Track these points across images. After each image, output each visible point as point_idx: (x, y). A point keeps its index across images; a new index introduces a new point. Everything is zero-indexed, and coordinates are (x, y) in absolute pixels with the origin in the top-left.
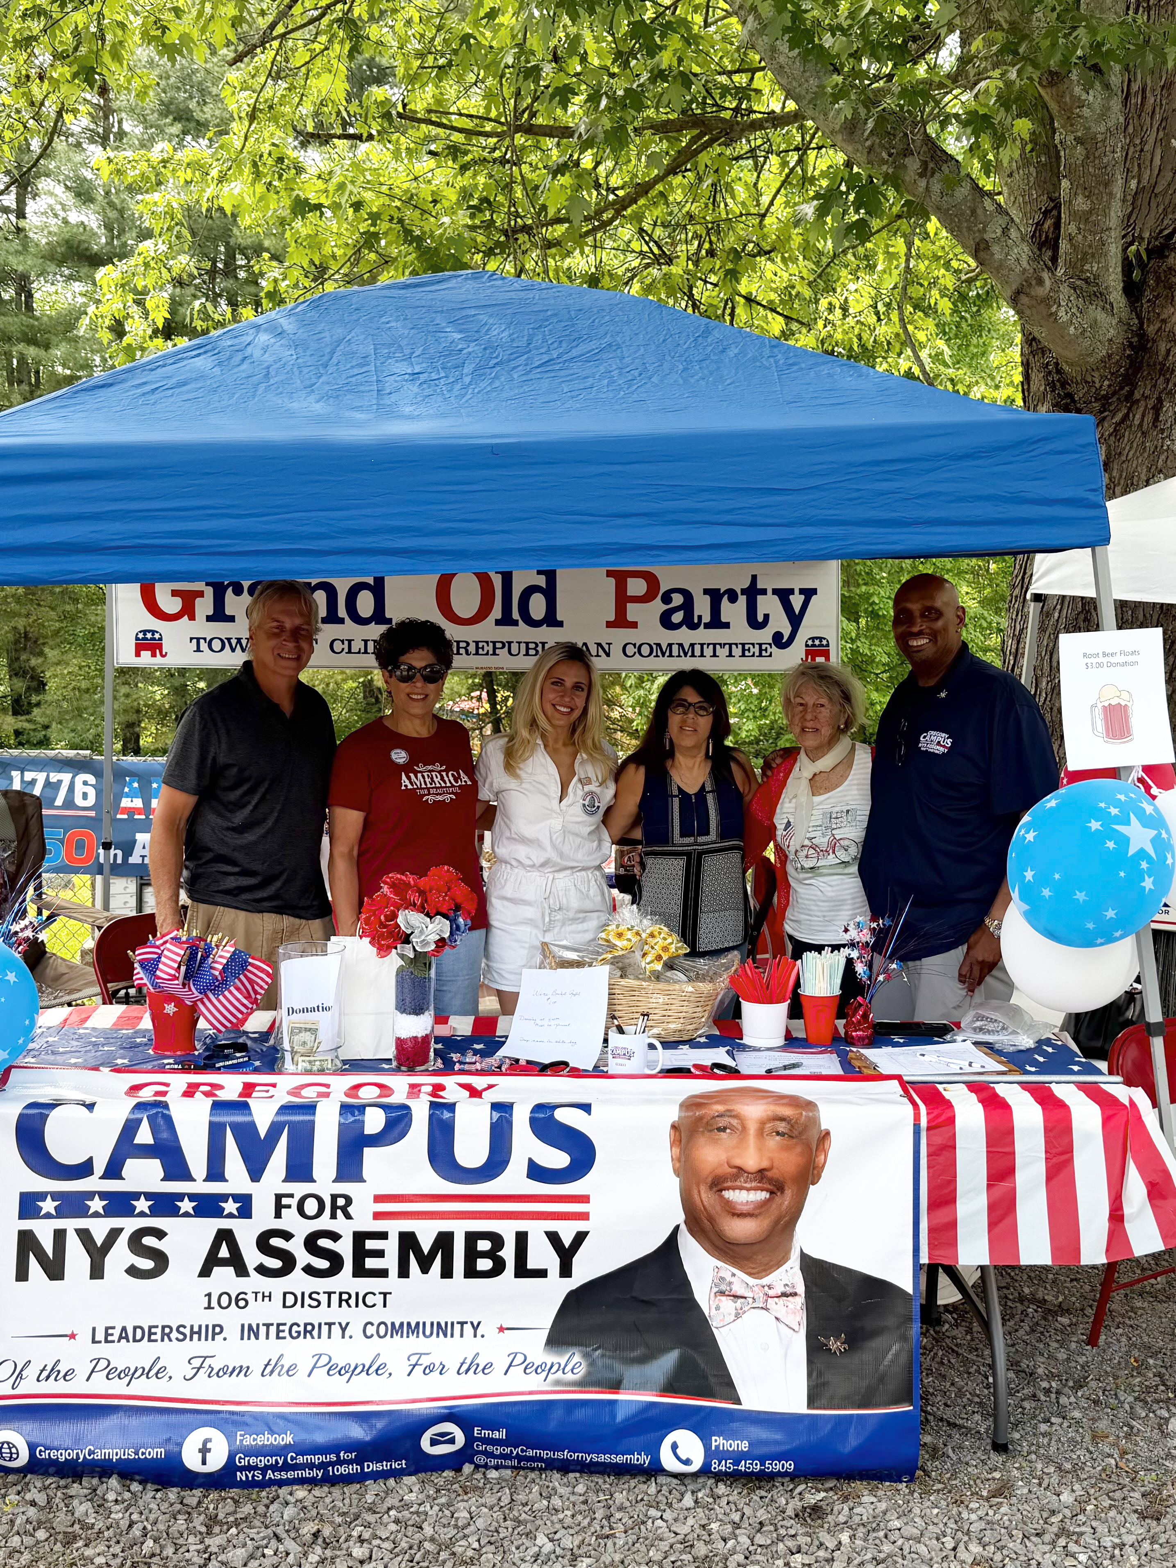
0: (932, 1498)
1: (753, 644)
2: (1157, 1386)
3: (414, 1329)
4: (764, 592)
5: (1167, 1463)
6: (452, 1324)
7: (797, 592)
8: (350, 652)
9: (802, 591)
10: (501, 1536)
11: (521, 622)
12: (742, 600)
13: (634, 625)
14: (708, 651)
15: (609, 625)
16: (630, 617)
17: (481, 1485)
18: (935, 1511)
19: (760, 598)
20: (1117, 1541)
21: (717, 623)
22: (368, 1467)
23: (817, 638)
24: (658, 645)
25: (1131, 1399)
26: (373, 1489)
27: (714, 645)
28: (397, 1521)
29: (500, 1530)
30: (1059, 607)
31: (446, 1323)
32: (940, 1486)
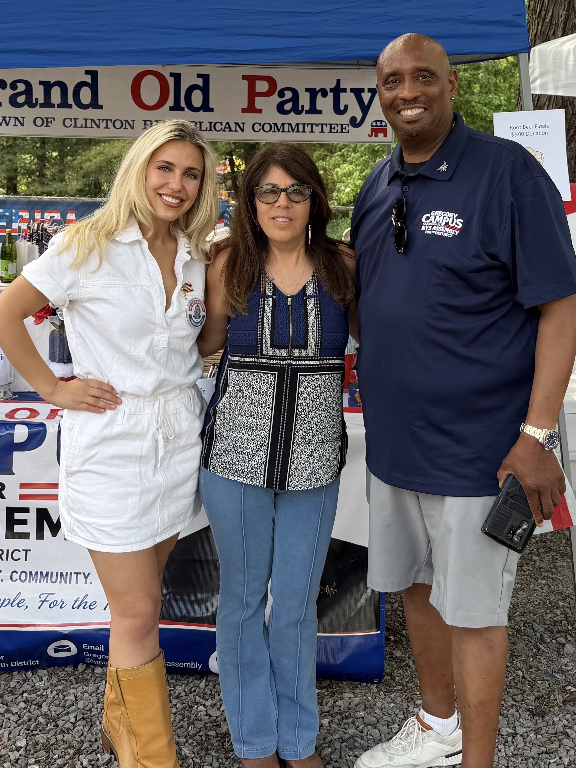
0: (392, 696)
1: (337, 125)
2: (561, 621)
3: (45, 576)
4: (344, 90)
5: (558, 676)
6: (71, 574)
7: (366, 90)
8: (75, 126)
9: (370, 90)
10: (92, 714)
11: (186, 109)
12: (331, 95)
13: (260, 111)
14: (308, 129)
15: (244, 111)
16: (257, 106)
17: (89, 677)
18: (392, 705)
19: (342, 94)
20: (511, 731)
21: (313, 110)
22: (14, 664)
23: (379, 121)
24: (276, 124)
25: (542, 629)
26: (17, 677)
27: (312, 125)
28: (26, 701)
29: (93, 710)
30: (547, 103)
31: (67, 573)
32: (399, 687)
